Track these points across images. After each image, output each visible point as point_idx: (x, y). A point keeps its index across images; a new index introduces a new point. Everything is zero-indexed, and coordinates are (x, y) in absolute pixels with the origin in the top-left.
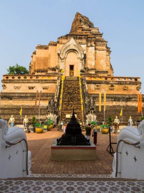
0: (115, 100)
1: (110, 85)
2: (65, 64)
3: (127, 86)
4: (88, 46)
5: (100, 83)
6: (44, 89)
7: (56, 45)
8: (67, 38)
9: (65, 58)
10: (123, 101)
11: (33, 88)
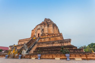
0: (47, 44)
2: (37, 34)
3: (56, 37)
4: (44, 27)
5: (45, 38)
9: (37, 32)
10: (51, 44)
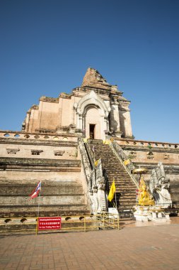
1: (148, 153)
2: (84, 123)
3: (167, 154)
6: (56, 155)
7: (70, 98)
8: (85, 91)
9: (84, 115)
11: (38, 153)
